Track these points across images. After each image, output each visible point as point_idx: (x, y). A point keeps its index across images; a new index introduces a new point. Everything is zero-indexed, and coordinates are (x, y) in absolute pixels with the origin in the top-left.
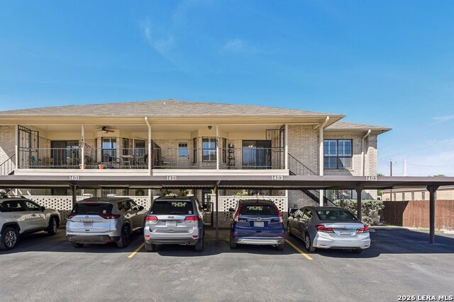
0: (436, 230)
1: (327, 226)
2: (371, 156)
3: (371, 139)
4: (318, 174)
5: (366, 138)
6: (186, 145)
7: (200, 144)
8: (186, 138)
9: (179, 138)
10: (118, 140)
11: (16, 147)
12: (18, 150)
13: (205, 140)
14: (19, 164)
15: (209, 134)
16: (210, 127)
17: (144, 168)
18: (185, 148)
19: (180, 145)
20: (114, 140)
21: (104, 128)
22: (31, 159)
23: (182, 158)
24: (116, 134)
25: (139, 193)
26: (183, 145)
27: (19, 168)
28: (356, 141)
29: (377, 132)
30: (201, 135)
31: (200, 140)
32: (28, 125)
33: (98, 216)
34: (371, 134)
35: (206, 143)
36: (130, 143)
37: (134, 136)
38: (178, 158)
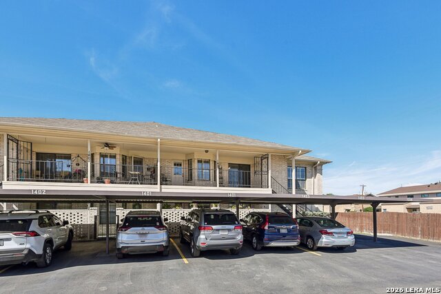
0: (378, 234)
1: (329, 230)
2: (319, 180)
3: (318, 168)
4: (291, 193)
5: (315, 167)
6: (181, 165)
7: (195, 165)
8: (181, 158)
9: (175, 158)
10: (118, 157)
11: (5, 157)
12: (8, 161)
13: (200, 161)
14: (8, 176)
15: (205, 157)
16: (207, 151)
17: (154, 184)
18: (179, 167)
19: (175, 165)
20: (114, 157)
21: (107, 145)
22: (19, 171)
23: (177, 176)
24: (115, 151)
25: (136, 207)
26: (178, 165)
27: (8, 180)
28: (308, 169)
29: (323, 163)
30: (196, 157)
31: (196, 161)
32: (15, 135)
33: (153, 228)
34: (319, 165)
35: (200, 164)
36: (128, 160)
37: (132, 154)
38: (173, 176)
